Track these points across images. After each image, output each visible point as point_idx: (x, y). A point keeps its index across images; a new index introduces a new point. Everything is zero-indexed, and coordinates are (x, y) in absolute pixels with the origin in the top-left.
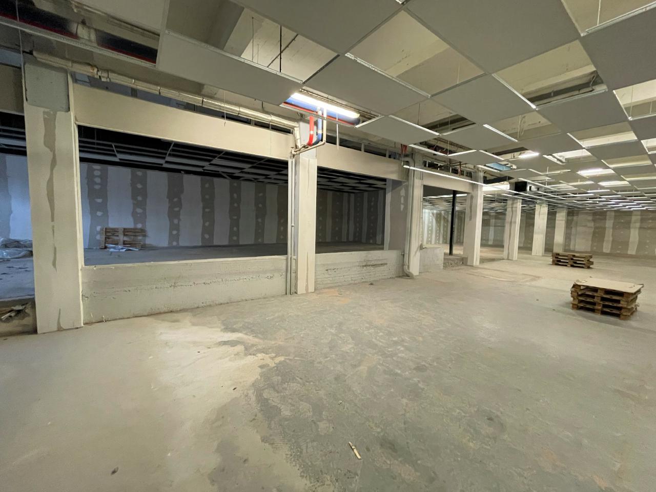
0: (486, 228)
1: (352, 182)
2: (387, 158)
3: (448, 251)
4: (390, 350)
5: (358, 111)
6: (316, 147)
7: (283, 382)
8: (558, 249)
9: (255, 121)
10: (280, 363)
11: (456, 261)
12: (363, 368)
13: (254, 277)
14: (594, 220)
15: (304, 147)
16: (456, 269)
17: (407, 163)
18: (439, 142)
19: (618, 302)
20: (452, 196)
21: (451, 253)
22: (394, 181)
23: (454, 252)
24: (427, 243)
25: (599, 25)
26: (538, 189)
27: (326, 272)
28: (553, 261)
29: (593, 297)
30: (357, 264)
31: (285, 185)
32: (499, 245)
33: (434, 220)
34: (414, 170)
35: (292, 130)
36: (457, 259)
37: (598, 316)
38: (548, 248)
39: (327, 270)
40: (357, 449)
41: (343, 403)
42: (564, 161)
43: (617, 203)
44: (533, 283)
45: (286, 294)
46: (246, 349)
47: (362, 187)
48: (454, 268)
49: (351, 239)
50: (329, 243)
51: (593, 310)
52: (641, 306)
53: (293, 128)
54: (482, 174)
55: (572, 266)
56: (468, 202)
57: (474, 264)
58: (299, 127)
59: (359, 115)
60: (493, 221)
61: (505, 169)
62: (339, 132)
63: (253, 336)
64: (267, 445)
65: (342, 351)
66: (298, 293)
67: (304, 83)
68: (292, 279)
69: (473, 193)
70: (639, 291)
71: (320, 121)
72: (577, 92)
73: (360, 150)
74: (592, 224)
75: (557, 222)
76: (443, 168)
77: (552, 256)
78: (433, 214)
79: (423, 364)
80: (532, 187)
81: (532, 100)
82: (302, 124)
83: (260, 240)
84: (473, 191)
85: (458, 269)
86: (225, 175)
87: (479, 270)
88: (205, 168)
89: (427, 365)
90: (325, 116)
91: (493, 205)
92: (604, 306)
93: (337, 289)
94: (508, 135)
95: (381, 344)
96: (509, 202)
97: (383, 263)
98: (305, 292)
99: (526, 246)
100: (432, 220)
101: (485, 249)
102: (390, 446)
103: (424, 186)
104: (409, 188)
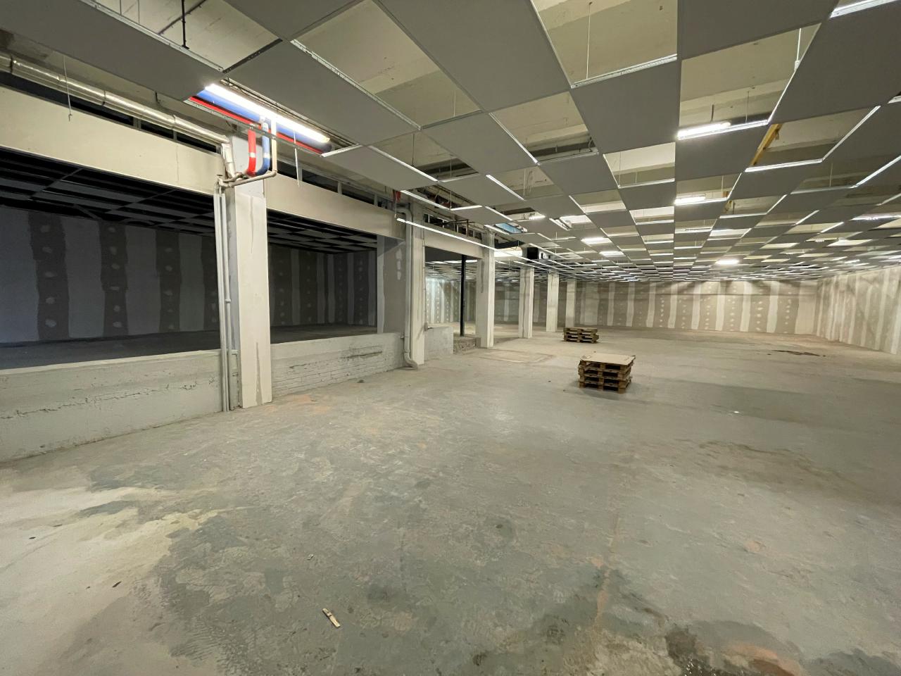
0: (501, 301)
1: (328, 237)
2: (375, 206)
3: (459, 331)
4: (383, 467)
5: (327, 133)
6: (263, 179)
7: (214, 550)
8: (570, 324)
9: (142, 121)
10: (210, 521)
11: (468, 343)
12: (346, 502)
13: (157, 388)
14: (599, 292)
15: (241, 176)
16: (467, 354)
17: (404, 216)
18: (440, 191)
19: (616, 375)
20: (460, 262)
21: (462, 333)
22: (386, 238)
23: (466, 332)
24: (436, 322)
25: (588, 80)
26: (549, 257)
27: (292, 370)
28: (565, 337)
29: (596, 372)
30: (340, 355)
31: (211, 235)
32: (514, 321)
33: (443, 293)
34: (412, 226)
35: (217, 147)
36: (469, 341)
37: (601, 392)
38: (561, 323)
39: (292, 367)
40: (334, 616)
41: (316, 556)
42: (570, 226)
43: (617, 274)
44: (547, 363)
45: (222, 411)
46: (141, 512)
47: (343, 245)
48: (466, 352)
49: (331, 320)
50: (297, 326)
51: (596, 387)
52: (634, 377)
53: (220, 143)
54: (492, 237)
55: (581, 341)
56: (479, 270)
57: (488, 346)
58: (231, 143)
59: (329, 139)
60: (507, 294)
61: (515, 231)
62: (299, 161)
63: (156, 489)
64: (183, 657)
65: (316, 482)
66: (245, 406)
67: (225, 71)
68: (231, 387)
69: (484, 260)
70: (632, 363)
71: (266, 140)
72: (577, 152)
73: (336, 191)
74: (597, 296)
75: (568, 294)
76: (448, 225)
77: (564, 331)
78: (441, 284)
79: (425, 477)
80: (544, 255)
81: (535, 154)
82: (235, 139)
83: (171, 327)
84: (484, 256)
85: (471, 353)
86: (85, 211)
87: (493, 353)
88: (37, 196)
89: (431, 478)
90: (274, 132)
91: (508, 274)
92: (606, 381)
93: (310, 394)
94: (514, 191)
95: (372, 462)
96: (523, 271)
97: (376, 351)
98: (256, 404)
99: (540, 323)
100: (440, 292)
101: (500, 327)
102: (381, 595)
103: (426, 247)
104: (407, 249)
